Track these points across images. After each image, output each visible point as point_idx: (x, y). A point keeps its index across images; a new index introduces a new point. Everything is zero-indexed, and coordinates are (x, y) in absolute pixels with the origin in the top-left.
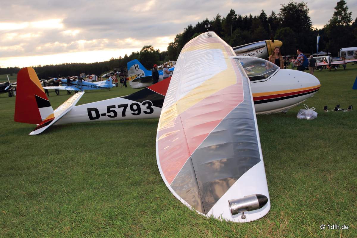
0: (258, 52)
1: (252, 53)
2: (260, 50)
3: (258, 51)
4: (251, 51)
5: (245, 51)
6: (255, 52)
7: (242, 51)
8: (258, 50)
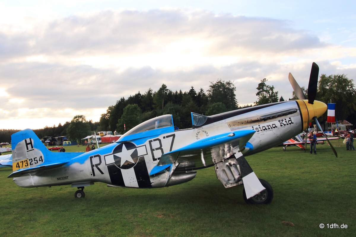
0: (284, 122)
1: (270, 123)
2: (288, 119)
3: (282, 120)
4: (268, 121)
5: (255, 119)
6: (276, 122)
7: (249, 120)
8: (283, 118)
